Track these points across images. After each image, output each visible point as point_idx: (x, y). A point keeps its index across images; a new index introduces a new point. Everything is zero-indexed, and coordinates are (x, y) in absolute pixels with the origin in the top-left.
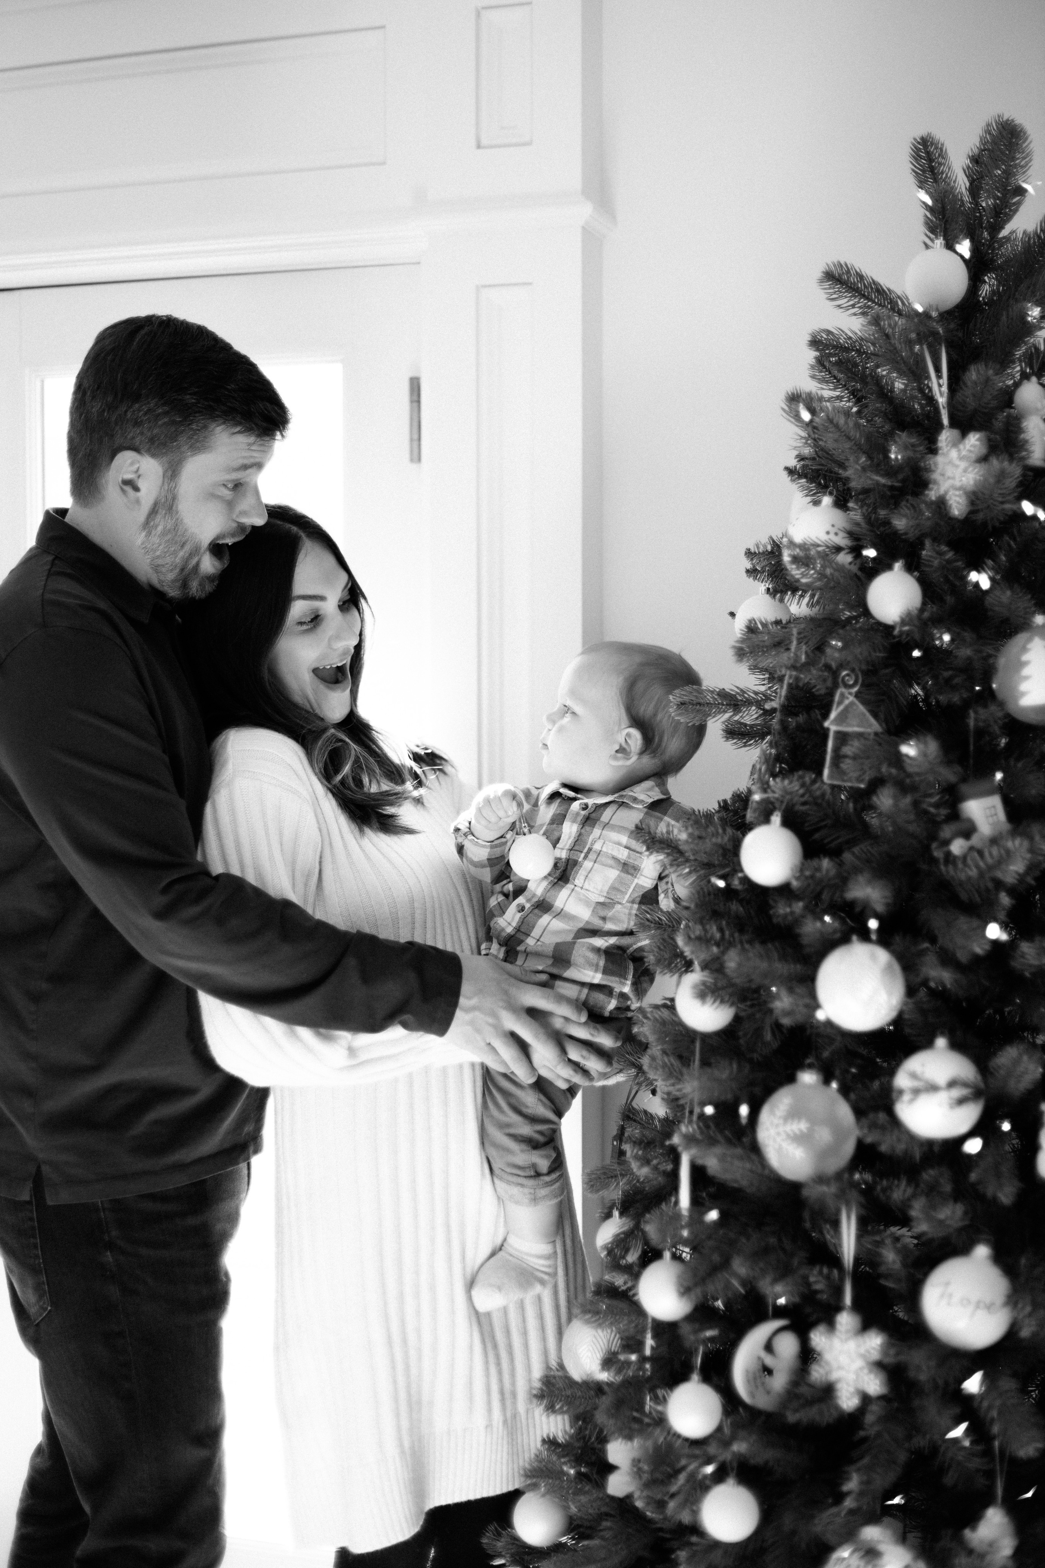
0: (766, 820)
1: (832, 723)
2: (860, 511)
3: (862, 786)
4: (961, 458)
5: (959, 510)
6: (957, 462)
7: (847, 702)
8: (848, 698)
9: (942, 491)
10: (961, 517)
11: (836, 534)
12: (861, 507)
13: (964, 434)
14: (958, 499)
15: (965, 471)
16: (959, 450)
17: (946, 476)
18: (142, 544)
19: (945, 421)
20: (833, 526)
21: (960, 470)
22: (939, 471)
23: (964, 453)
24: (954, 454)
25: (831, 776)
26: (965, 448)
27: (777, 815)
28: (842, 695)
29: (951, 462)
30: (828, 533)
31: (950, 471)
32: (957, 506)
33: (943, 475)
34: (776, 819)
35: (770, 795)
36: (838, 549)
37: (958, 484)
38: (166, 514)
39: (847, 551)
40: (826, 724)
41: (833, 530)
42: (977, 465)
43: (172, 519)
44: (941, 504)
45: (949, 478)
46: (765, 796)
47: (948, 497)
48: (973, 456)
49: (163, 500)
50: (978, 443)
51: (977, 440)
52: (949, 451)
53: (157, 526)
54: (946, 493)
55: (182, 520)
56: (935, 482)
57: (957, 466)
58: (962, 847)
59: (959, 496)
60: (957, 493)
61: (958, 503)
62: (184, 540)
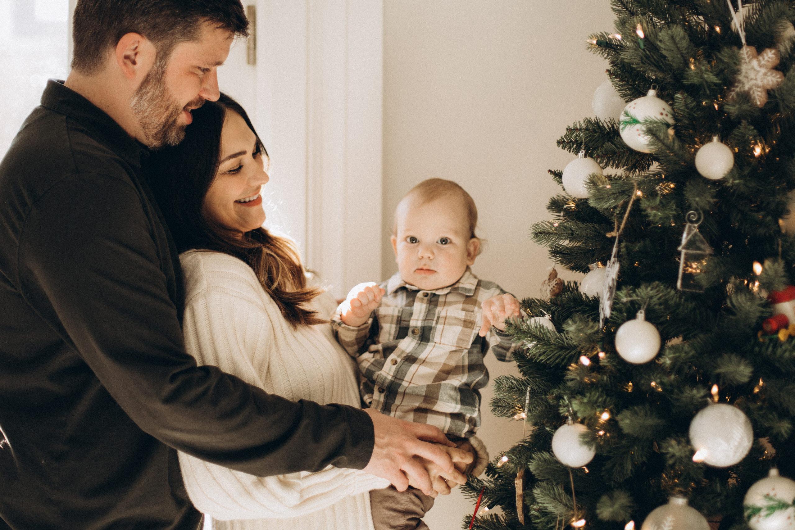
0: (632, 316)
1: (684, 248)
2: (684, 100)
3: (702, 292)
4: (761, 66)
5: (760, 101)
6: (758, 68)
7: (693, 233)
8: (693, 230)
9: (746, 88)
10: (762, 106)
11: (667, 115)
12: (685, 98)
13: (760, 51)
14: (760, 94)
15: (765, 74)
16: (758, 61)
17: (749, 78)
18: (134, 106)
19: (744, 41)
20: (664, 109)
21: (761, 74)
22: (744, 73)
23: (763, 62)
24: (755, 63)
25: (683, 285)
26: (764, 59)
27: (641, 313)
28: (690, 228)
29: (753, 68)
30: (662, 114)
31: (752, 75)
32: (759, 98)
33: (747, 77)
34: (641, 315)
35: (634, 298)
36: (668, 126)
37: (759, 83)
38: (155, 83)
39: (672, 127)
40: (680, 248)
41: (664, 112)
42: (774, 71)
43: (160, 87)
44: (746, 97)
45: (751, 79)
46: (629, 299)
47: (751, 92)
48: (770, 65)
49: (154, 73)
50: (774, 56)
51: (773, 54)
52: (750, 62)
53: (148, 93)
54: (750, 89)
55: (168, 88)
56: (740, 82)
57: (758, 72)
58: (785, 335)
59: (761, 92)
60: (759, 89)
61: (760, 96)
62: (168, 104)
